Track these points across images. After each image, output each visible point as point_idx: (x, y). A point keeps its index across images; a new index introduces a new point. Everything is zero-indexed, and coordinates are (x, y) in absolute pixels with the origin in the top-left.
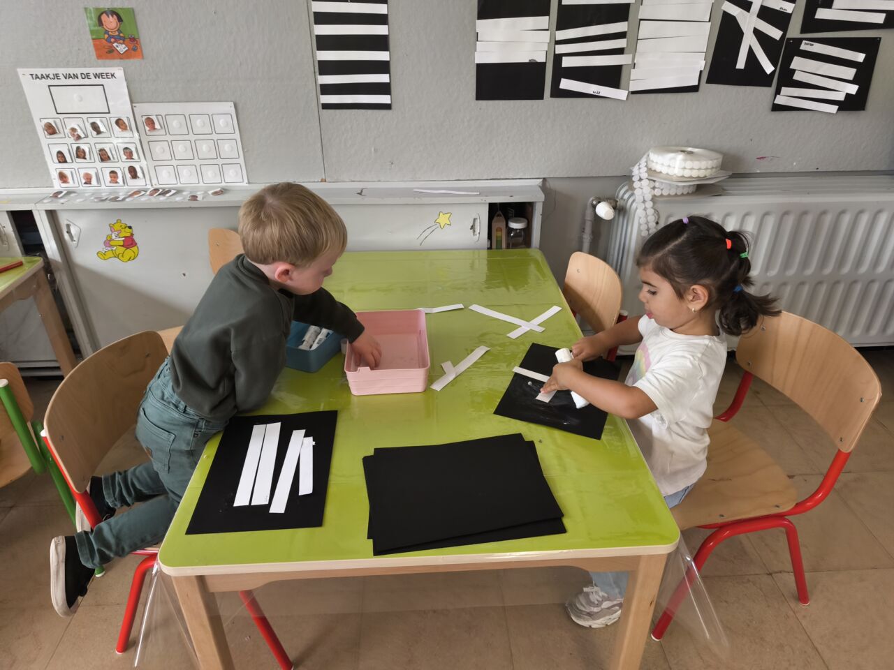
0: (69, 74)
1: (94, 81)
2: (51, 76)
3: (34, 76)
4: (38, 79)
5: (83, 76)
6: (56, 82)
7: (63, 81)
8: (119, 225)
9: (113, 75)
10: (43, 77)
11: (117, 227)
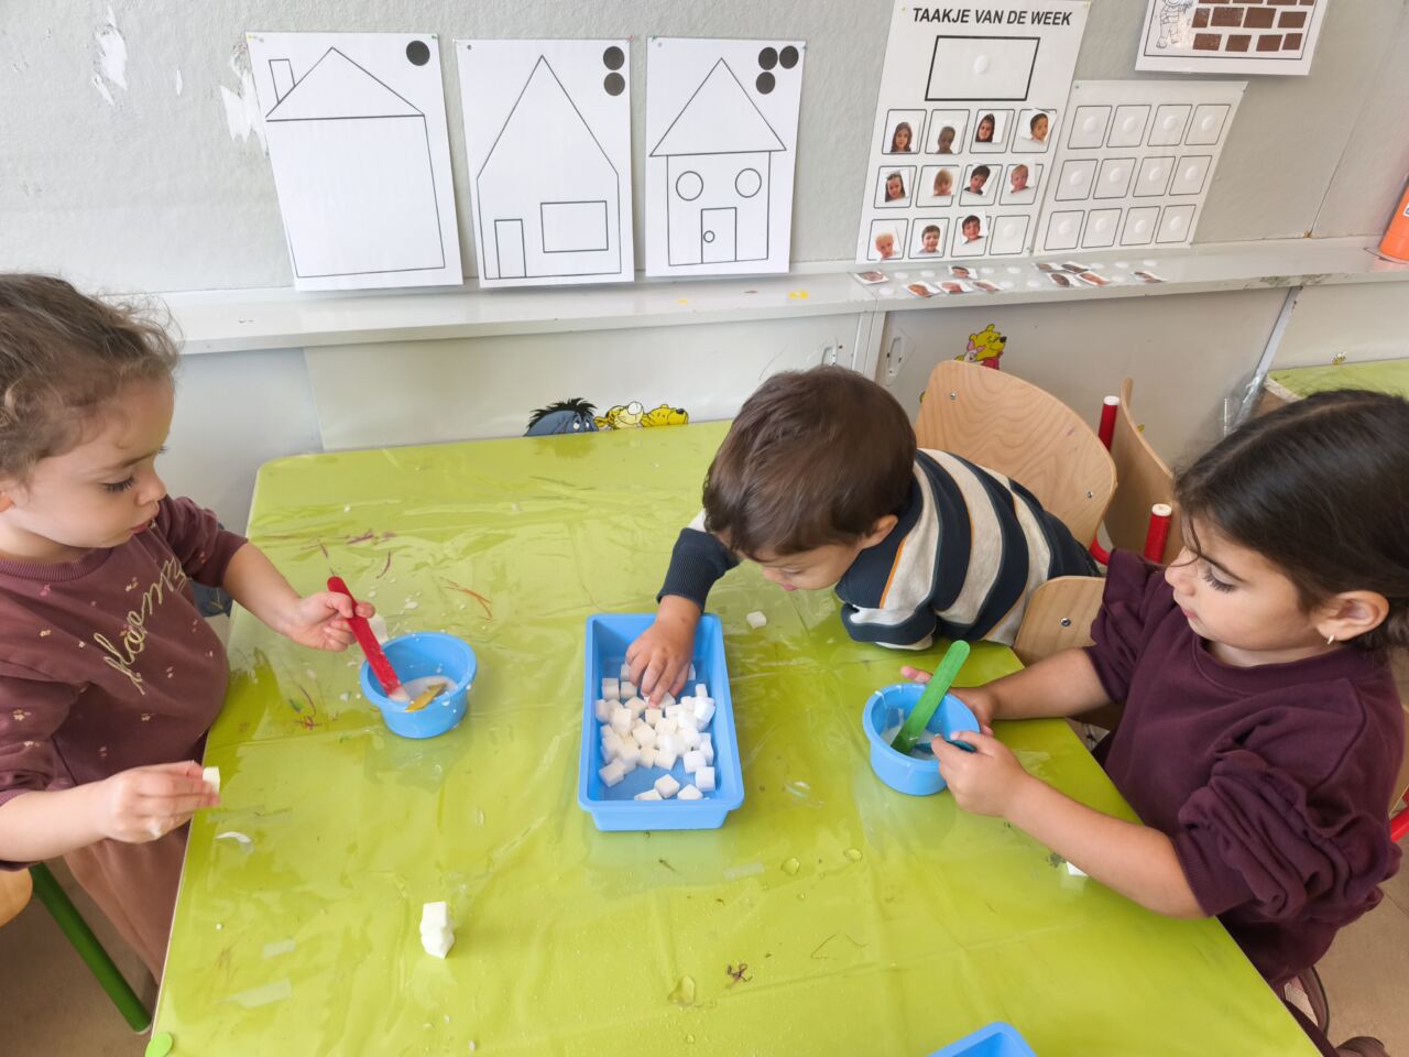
0: (989, 12)
1: (1029, 29)
2: (953, 15)
3: (921, 13)
4: (925, 20)
5: (1012, 20)
6: (958, 29)
7: (972, 27)
8: (988, 334)
9: (1066, 18)
10: (937, 16)
11: (982, 340)
